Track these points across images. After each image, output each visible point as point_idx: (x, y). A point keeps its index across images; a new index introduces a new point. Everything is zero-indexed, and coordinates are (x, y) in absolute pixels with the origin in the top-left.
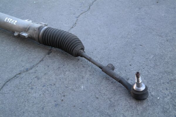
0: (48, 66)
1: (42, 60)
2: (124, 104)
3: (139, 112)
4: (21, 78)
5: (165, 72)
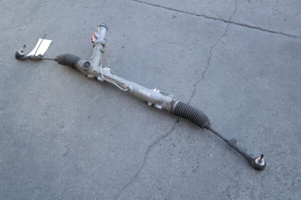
0: (180, 134)
1: (174, 128)
2: (246, 173)
3: (259, 180)
4: (161, 144)
5: (275, 144)
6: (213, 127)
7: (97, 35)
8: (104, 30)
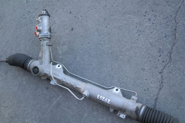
7: (40, 28)
8: (46, 19)
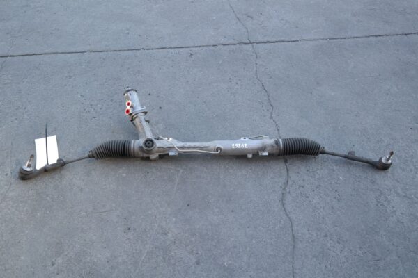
0: (299, 173)
1: (288, 170)
3: (392, 178)
6: (327, 149)
